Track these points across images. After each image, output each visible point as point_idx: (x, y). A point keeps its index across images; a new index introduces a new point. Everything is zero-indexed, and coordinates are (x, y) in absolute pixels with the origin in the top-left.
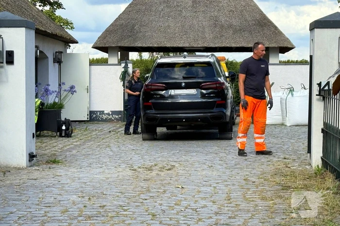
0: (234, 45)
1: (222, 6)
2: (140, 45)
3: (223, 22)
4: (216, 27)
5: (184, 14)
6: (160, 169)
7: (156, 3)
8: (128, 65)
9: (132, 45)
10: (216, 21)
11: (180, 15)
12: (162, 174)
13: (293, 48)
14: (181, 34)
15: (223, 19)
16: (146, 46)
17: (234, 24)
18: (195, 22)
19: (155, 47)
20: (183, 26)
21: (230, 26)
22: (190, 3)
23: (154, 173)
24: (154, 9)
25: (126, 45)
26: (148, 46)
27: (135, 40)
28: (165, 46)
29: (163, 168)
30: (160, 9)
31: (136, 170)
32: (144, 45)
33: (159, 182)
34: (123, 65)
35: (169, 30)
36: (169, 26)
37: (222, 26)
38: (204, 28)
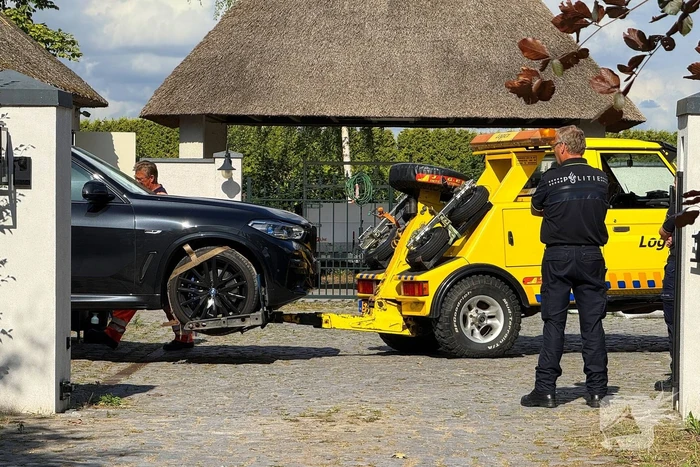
0: (492, 114)
1: (464, 14)
2: (258, 112)
3: (466, 54)
4: (447, 66)
5: (367, 35)
6: (350, 420)
7: (298, 5)
8: (231, 162)
9: (241, 112)
10: (450, 51)
11: (359, 35)
12: (358, 429)
13: (640, 122)
14: (362, 84)
15: (465, 47)
16: (274, 114)
17: (494, 59)
18: (396, 54)
19: (298, 117)
20: (365, 64)
21: (484, 66)
22: (384, 8)
23: (339, 428)
24: (293, 19)
25: (225, 112)
26: (280, 113)
27: (246, 99)
28: (322, 113)
29: (356, 416)
30: (309, 21)
31: (297, 421)
32: (270, 112)
33: (355, 446)
34: (220, 162)
35: (331, 75)
36: (331, 64)
37: (464, 66)
38: (418, 70)
